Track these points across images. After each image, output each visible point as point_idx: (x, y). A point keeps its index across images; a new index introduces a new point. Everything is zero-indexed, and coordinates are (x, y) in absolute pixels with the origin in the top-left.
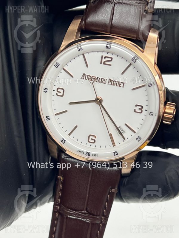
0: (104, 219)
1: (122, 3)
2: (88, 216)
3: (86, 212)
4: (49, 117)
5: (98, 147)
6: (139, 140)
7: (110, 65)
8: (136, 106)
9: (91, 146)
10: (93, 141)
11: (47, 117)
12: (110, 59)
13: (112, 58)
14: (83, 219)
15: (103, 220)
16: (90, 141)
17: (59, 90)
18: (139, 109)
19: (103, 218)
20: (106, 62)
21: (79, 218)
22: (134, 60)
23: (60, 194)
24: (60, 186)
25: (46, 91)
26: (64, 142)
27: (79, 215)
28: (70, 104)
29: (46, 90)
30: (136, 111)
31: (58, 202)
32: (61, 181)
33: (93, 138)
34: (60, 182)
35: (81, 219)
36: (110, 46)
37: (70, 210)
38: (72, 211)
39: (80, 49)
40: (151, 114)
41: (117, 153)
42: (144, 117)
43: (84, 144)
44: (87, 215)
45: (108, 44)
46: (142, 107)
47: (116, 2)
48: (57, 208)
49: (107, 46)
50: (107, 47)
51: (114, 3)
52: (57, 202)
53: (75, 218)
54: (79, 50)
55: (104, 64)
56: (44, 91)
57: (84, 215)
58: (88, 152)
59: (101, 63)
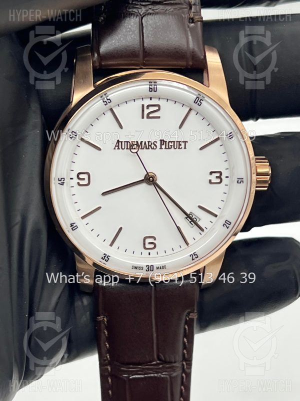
0: (186, 364)
1: (153, 13)
2: (163, 367)
3: (158, 362)
4: (75, 225)
5: (162, 253)
6: (228, 225)
7: (159, 117)
8: (211, 173)
9: (149, 254)
10: (152, 246)
11: (72, 226)
12: (157, 108)
13: (159, 106)
14: (156, 375)
15: (185, 367)
16: (147, 246)
17: (81, 176)
18: (217, 177)
19: (184, 363)
20: (150, 113)
21: (149, 375)
22: (198, 102)
23: (108, 345)
24: (105, 332)
25: (63, 183)
26: (107, 259)
27: (148, 369)
28: (104, 194)
29: (62, 181)
30: (212, 181)
31: (107, 358)
32: (105, 324)
33: (151, 240)
34: (103, 326)
35: (152, 375)
36: (155, 86)
37: (131, 366)
38: (135, 366)
39: (107, 101)
40: (240, 181)
41: (196, 256)
42: (226, 189)
43: (137, 254)
44: (161, 366)
45: (152, 85)
46: (221, 173)
47: (143, 13)
48: (108, 369)
49: (150, 88)
50: (151, 90)
51: (141, 15)
52: (105, 360)
53: (142, 376)
54: (105, 103)
55: (148, 117)
56: (60, 182)
57: (156, 367)
58: (150, 264)
59: (143, 117)
